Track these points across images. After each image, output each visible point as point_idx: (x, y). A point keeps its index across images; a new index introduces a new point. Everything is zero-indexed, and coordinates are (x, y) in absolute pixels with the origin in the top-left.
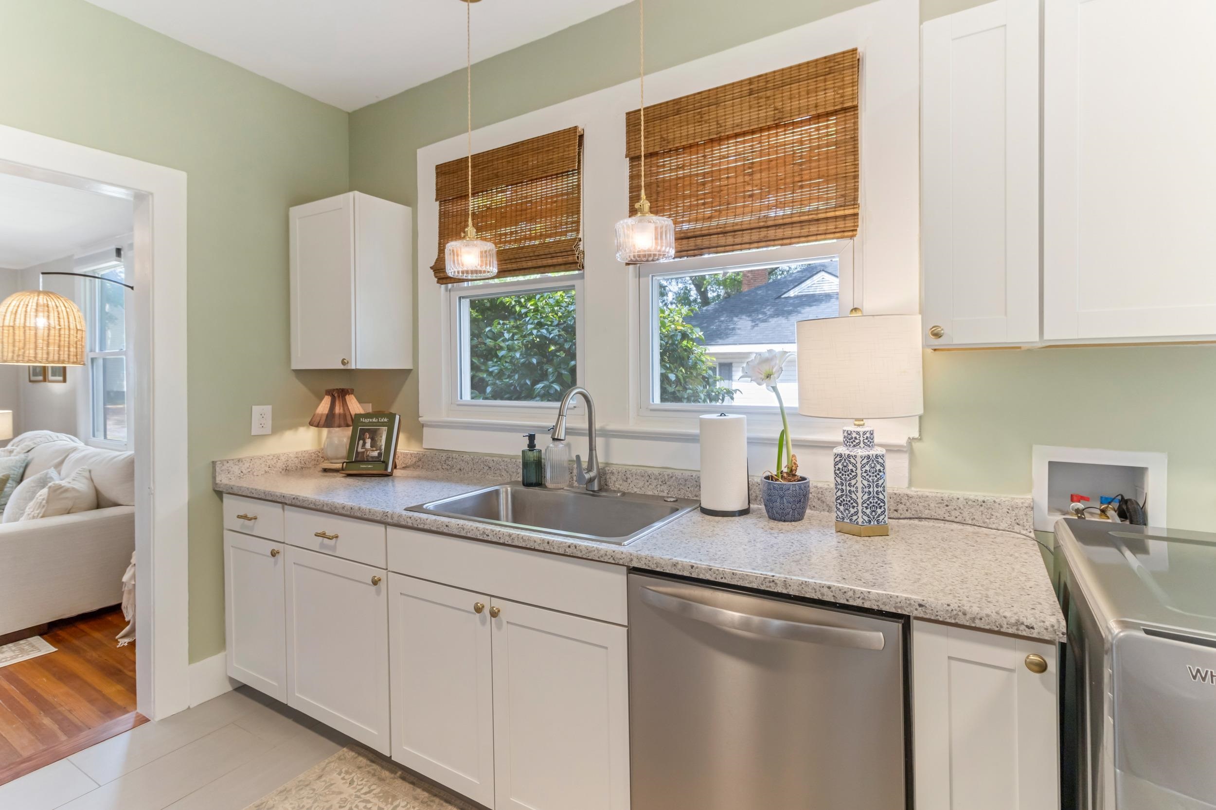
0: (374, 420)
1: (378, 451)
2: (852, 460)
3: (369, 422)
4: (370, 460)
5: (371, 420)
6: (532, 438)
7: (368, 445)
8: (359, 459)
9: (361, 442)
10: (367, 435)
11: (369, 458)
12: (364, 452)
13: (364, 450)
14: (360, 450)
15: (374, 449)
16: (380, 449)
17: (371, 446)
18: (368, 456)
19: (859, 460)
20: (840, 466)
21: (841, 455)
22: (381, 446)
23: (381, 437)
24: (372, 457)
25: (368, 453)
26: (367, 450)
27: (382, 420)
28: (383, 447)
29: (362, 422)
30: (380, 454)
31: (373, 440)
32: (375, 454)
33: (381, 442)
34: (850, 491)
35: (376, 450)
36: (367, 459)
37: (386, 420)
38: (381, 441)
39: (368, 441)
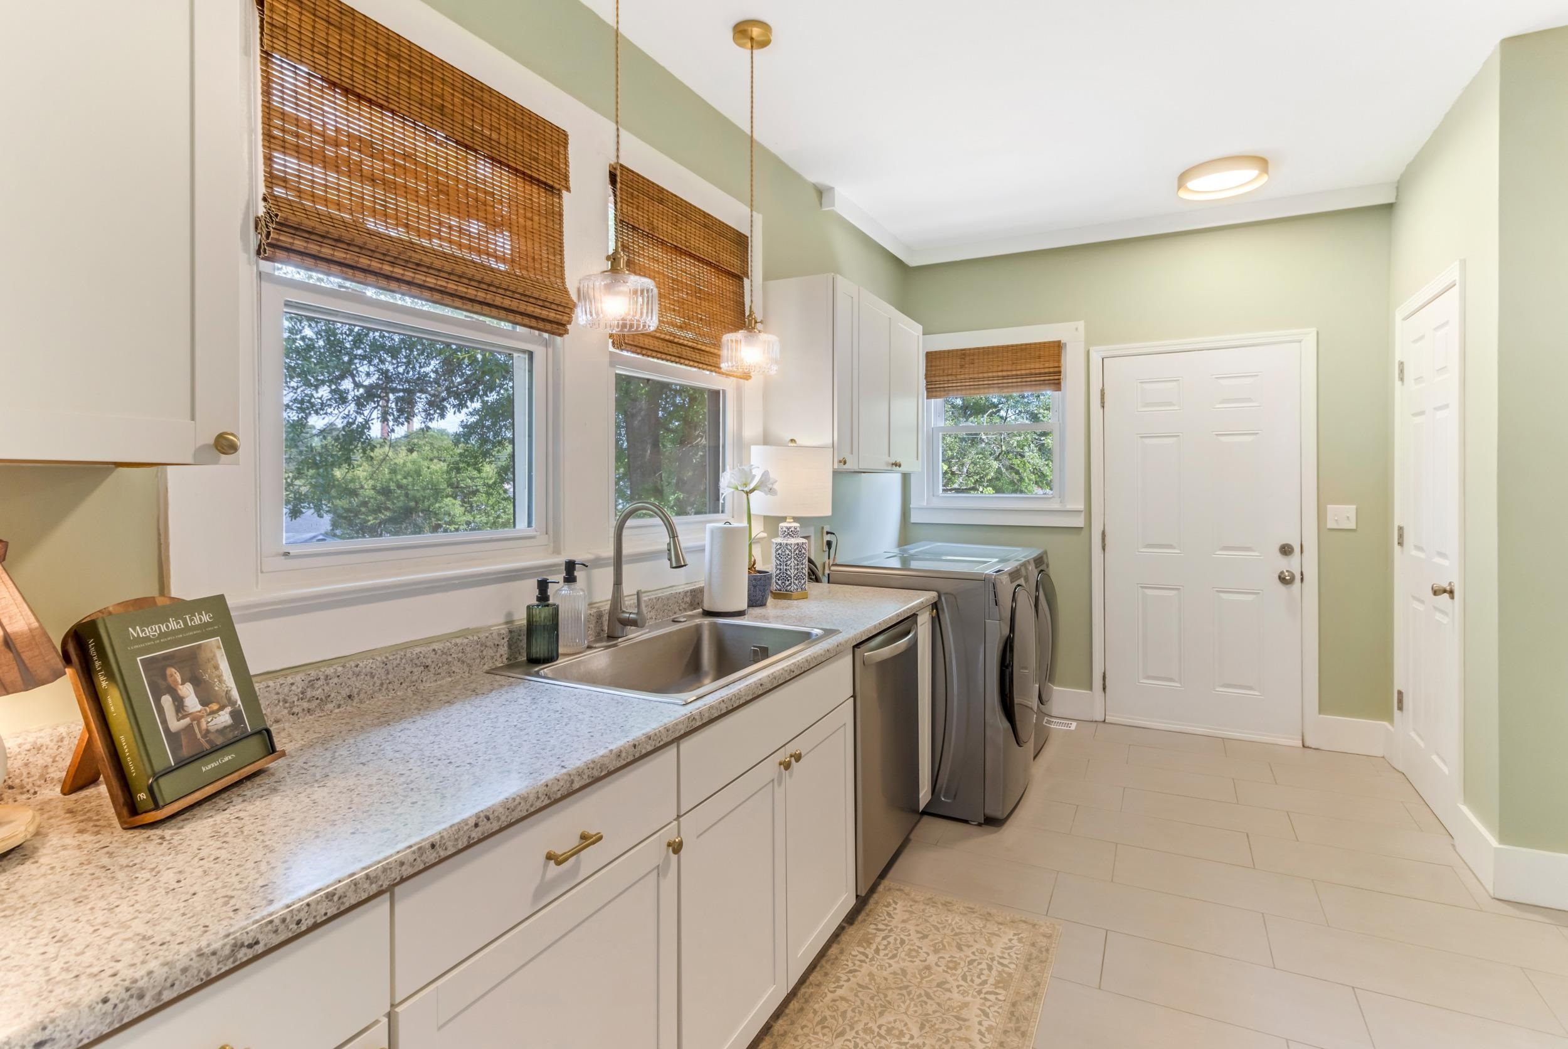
0: (173, 625)
1: (228, 709)
2: (789, 547)
3: (162, 635)
4: (219, 741)
5: (164, 628)
6: (543, 585)
7: (192, 703)
8: (185, 752)
9: (167, 701)
10: (175, 674)
11: (212, 737)
12: (189, 727)
13: (187, 721)
14: (175, 725)
15: (215, 707)
16: (232, 703)
17: (204, 703)
18: (208, 731)
19: (793, 546)
20: (780, 552)
21: (781, 544)
22: (228, 692)
23: (217, 667)
24: (222, 731)
25: (204, 725)
26: (197, 718)
27: (197, 621)
28: (235, 694)
29: (139, 640)
30: (236, 715)
31: (197, 681)
32: (224, 718)
33: (221, 681)
34: (786, 570)
35: (222, 708)
36: (209, 742)
37: (206, 618)
38: (220, 677)
39: (187, 691)
